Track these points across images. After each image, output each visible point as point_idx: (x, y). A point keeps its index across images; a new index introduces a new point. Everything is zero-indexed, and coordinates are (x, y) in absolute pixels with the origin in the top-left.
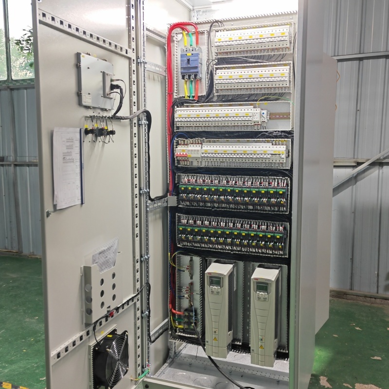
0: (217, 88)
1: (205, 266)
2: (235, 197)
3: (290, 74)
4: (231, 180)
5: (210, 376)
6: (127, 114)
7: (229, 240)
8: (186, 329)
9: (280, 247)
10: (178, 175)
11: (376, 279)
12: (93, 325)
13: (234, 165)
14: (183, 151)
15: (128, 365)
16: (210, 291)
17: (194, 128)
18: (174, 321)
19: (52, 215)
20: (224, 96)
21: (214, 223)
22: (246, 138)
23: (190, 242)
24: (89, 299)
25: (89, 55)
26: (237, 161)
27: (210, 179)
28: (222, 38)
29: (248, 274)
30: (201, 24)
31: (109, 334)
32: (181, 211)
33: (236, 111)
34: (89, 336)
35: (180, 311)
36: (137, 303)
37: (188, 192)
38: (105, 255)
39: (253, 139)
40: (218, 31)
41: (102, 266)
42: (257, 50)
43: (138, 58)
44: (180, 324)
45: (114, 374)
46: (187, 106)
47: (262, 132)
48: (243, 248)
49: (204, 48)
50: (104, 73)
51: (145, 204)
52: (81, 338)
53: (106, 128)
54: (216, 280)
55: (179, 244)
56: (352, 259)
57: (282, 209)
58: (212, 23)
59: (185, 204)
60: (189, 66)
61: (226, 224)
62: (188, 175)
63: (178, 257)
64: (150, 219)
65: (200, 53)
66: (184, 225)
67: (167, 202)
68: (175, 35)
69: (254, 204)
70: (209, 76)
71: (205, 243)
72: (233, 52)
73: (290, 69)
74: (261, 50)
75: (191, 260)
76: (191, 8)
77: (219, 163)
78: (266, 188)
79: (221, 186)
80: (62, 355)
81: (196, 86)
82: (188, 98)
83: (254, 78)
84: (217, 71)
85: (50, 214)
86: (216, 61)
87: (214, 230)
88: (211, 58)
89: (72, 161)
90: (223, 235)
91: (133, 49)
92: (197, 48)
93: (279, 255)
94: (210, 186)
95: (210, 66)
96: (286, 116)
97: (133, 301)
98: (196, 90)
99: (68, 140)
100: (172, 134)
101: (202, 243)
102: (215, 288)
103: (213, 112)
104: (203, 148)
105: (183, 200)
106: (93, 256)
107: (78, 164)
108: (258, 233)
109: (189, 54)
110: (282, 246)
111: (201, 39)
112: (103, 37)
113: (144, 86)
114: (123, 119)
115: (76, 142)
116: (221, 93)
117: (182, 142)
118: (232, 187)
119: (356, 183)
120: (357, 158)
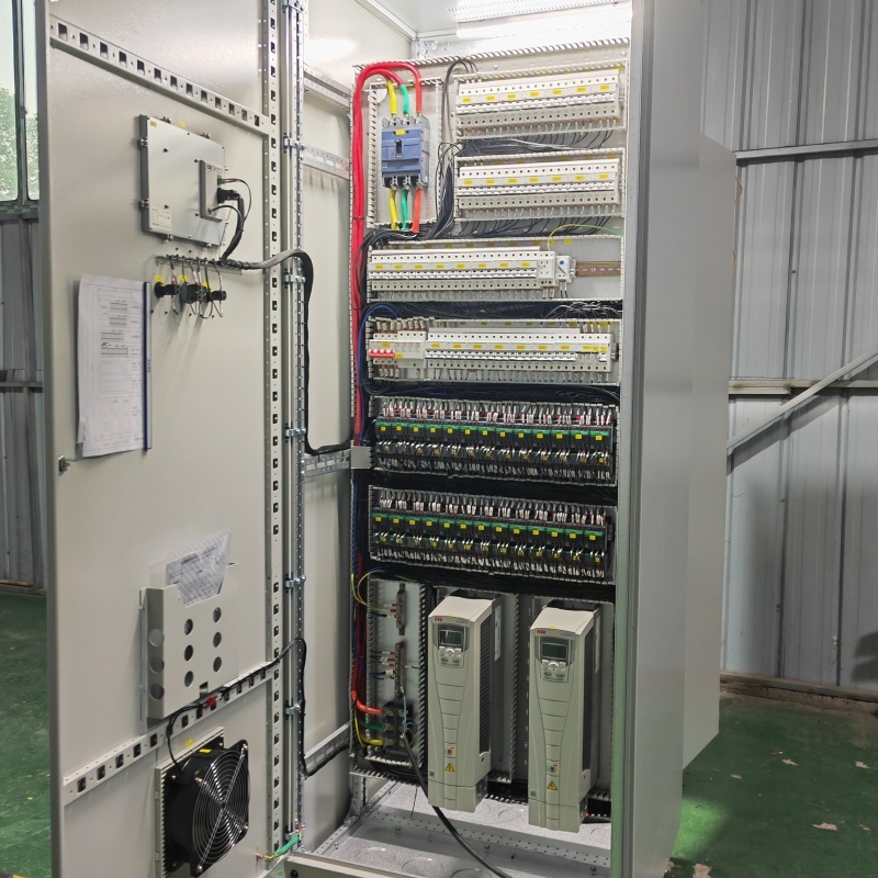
0: (461, 207)
1: (430, 602)
2: (498, 448)
3: (620, 176)
4: (489, 410)
5: (441, 856)
6: (257, 258)
7: (485, 545)
8: (388, 747)
9: (598, 560)
10: (374, 400)
11: (835, 652)
12: (167, 724)
13: (497, 378)
14: (385, 344)
15: (247, 820)
16: (440, 657)
17: (410, 295)
18: (362, 729)
19: (72, 468)
20: (477, 224)
21: (451, 506)
22: (524, 318)
23: (397, 548)
24: (156, 663)
25: (168, 122)
26: (504, 368)
27: (443, 408)
28: (471, 95)
29: (525, 620)
30: (427, 65)
31: (205, 747)
32: (380, 479)
33: (503, 258)
34: (156, 747)
35: (376, 707)
36: (274, 682)
37: (395, 437)
38: (197, 567)
39: (540, 320)
40: (464, 82)
41: (190, 591)
42: (549, 124)
43: (283, 136)
44: (374, 735)
45: (213, 836)
46: (396, 247)
47: (560, 303)
48: (515, 564)
49: (434, 119)
50: (202, 164)
51: (295, 461)
52: (137, 750)
53: (205, 284)
54: (453, 634)
55: (375, 554)
56: (781, 607)
57: (600, 475)
58: (452, 65)
59: (389, 465)
60: (399, 157)
61: (478, 509)
62: (396, 400)
63: (372, 584)
64: (307, 496)
65: (425, 130)
66: (386, 511)
67: (349, 459)
68: (371, 91)
69: (539, 464)
70: (443, 181)
71: (431, 550)
72: (497, 128)
73: (620, 164)
74: (557, 124)
75: (402, 591)
76: (413, 35)
77: (465, 373)
78: (566, 429)
79: (467, 424)
80: (90, 785)
81: (416, 203)
82: (398, 229)
83: (541, 185)
84: (462, 169)
85: (68, 465)
86: (460, 146)
87: (452, 522)
88: (448, 140)
89: (123, 352)
90: (470, 532)
91: (273, 117)
92: (418, 120)
93: (596, 579)
94: (444, 423)
95: (446, 158)
96: (612, 270)
97: (264, 677)
98: (416, 210)
99: (115, 306)
100: (362, 308)
101: (425, 551)
102: (451, 651)
103: (453, 259)
104: (430, 339)
105: (385, 455)
106: (169, 566)
107: (139, 359)
108: (549, 529)
109: (401, 132)
110: (601, 558)
111: (428, 99)
112: (201, 84)
113: (298, 200)
114: (246, 268)
115: (133, 310)
116: (470, 218)
117: (384, 326)
118: (493, 425)
119: (789, 434)
120: (792, 378)
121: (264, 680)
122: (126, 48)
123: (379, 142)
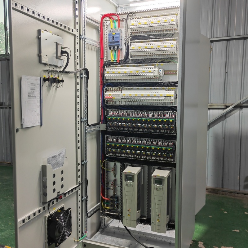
0: (131, 55)
1: (123, 168)
2: (142, 124)
3: (177, 46)
4: (140, 113)
5: (127, 240)
6: (73, 70)
7: (139, 152)
8: (111, 209)
9: (171, 156)
10: (107, 111)
11: (238, 181)
12: (48, 204)
13: (142, 104)
14: (110, 94)
15: (71, 231)
16: (126, 184)
17: (117, 80)
18: (104, 204)
20: (136, 60)
21: (129, 141)
22: (149, 87)
23: (114, 153)
24: (45, 186)
25: (47, 31)
26: (144, 101)
27: (126, 113)
28: (134, 23)
29: (150, 173)
30: (121, 14)
31: (59, 210)
32: (108, 133)
33: (143, 69)
34: (45, 210)
35: (108, 198)
36: (79, 191)
37: (113, 121)
38: (56, 159)
39: (154, 87)
40: (132, 19)
41: (54, 166)
42: (157, 31)
43: (80, 35)
44: (107, 206)
45: (61, 235)
46: (113, 67)
47: (160, 82)
48: (147, 157)
49: (123, 30)
50: (57, 43)
51: (84, 128)
52: (39, 211)
53: (58, 78)
54: (130, 177)
55: (107, 155)
56: (223, 168)
57: (172, 132)
58: (129, 14)
59: (111, 129)
60: (113, 41)
61: (136, 142)
62: (113, 110)
63: (106, 163)
64: (88, 138)
65: (121, 33)
66: (110, 142)
67: (100, 127)
68: (105, 22)
69: (154, 129)
70: (126, 47)
71: (123, 153)
72: (141, 32)
73: (177, 42)
74: (159, 31)
75: (115, 165)
76: (117, 6)
77: (133, 103)
78: (162, 118)
79: (133, 117)
80: (26, 221)
81: (118, 54)
82: (113, 61)
84: (131, 44)
85: (19, 130)
86: (131, 38)
87: (129, 145)
88: (127, 36)
89: (34, 97)
90: (134, 148)
91: (77, 30)
92: (119, 30)
93: (170, 161)
94: (127, 117)
95: (127, 41)
96: (175, 73)
98: (118, 56)
99: (32, 84)
100: (103, 84)
102: (129, 182)
103: (129, 70)
104: (123, 93)
105: (110, 126)
106: (48, 159)
107: (39, 100)
108: (157, 147)
109: (114, 34)
111: (122, 24)
112: (56, 20)
113: (85, 53)
114: (70, 73)
115: (37, 86)
116: (134, 58)
117: (110, 89)
118: (141, 118)
119: (225, 119)
120: (226, 103)
121: (76, 191)
122: (34, 10)
123: (108, 36)
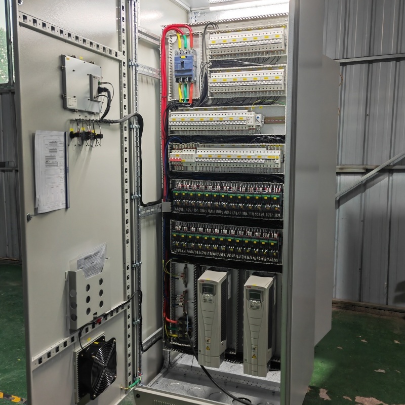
0: (211, 92)
1: (199, 273)
2: (229, 203)
3: (285, 77)
4: (225, 185)
5: (205, 387)
6: (117, 118)
7: (223, 247)
8: (180, 338)
9: (275, 254)
10: (172, 181)
11: (385, 291)
12: (78, 332)
14: (177, 155)
15: (116, 373)
16: (203, 298)
17: (188, 132)
18: (168, 330)
19: (33, 219)
20: (219, 100)
21: (208, 229)
22: (241, 143)
23: (184, 248)
24: (73, 305)
25: (75, 57)
26: (232, 166)
27: (204, 185)
28: (215, 40)
29: (242, 281)
30: (195, 26)
31: (96, 341)
32: (176, 217)
33: (231, 115)
34: (74, 342)
35: (174, 320)
36: (128, 310)
37: (182, 198)
38: (91, 261)
39: (248, 144)
40: (212, 34)
41: (88, 271)
42: (252, 53)
43: (129, 60)
44: (174, 333)
45: (100, 381)
46: (182, 110)
47: (257, 136)
48: (237, 256)
49: (199, 50)
50: (91, 76)
51: (136, 210)
52: (65, 344)
53: (93, 132)
54: (209, 288)
55: (173, 251)
56: (361, 269)
57: (276, 215)
58: (207, 25)
59: (179, 210)
60: (183, 68)
61: (220, 231)
62: (182, 181)
63: (172, 264)
64: (142, 225)
65: (195, 56)
66: (178, 231)
67: (161, 208)
68: (169, 37)
69: (247, 210)
70: (203, 79)
71: (199, 249)
72: (228, 55)
73: (285, 72)
74: (256, 53)
75: (186, 268)
76: (189, 9)
77: (214, 168)
78: (260, 194)
79: (215, 192)
80: (44, 361)
81: (191, 90)
82: (182, 102)
83: (248, 82)
84: (211, 74)
85: (31, 217)
86: (211, 63)
87: (208, 237)
88: (205, 61)
89: (56, 164)
90: (217, 241)
91: (124, 52)
92: (191, 51)
93: (274, 262)
94: (204, 191)
95: (204, 69)
96: (280, 121)
97: (123, 308)
98: (191, 93)
99: (52, 144)
100: (166, 139)
101: (196, 250)
102: (208, 296)
103: (208, 116)
104: (198, 153)
105: (177, 206)
106: (78, 261)
107: (63, 167)
108: (252, 240)
109: (183, 57)
110: (276, 253)
111: (196, 41)
112: (90, 39)
113: (136, 90)
114: (112, 123)
115: (60, 145)
116: (216, 97)
117: (177, 147)
118: (226, 193)
119: (365, 190)
120: (367, 165)
121: (123, 310)
123: (173, 61)
